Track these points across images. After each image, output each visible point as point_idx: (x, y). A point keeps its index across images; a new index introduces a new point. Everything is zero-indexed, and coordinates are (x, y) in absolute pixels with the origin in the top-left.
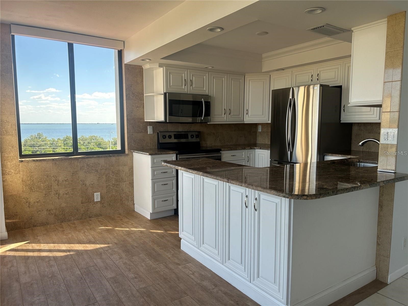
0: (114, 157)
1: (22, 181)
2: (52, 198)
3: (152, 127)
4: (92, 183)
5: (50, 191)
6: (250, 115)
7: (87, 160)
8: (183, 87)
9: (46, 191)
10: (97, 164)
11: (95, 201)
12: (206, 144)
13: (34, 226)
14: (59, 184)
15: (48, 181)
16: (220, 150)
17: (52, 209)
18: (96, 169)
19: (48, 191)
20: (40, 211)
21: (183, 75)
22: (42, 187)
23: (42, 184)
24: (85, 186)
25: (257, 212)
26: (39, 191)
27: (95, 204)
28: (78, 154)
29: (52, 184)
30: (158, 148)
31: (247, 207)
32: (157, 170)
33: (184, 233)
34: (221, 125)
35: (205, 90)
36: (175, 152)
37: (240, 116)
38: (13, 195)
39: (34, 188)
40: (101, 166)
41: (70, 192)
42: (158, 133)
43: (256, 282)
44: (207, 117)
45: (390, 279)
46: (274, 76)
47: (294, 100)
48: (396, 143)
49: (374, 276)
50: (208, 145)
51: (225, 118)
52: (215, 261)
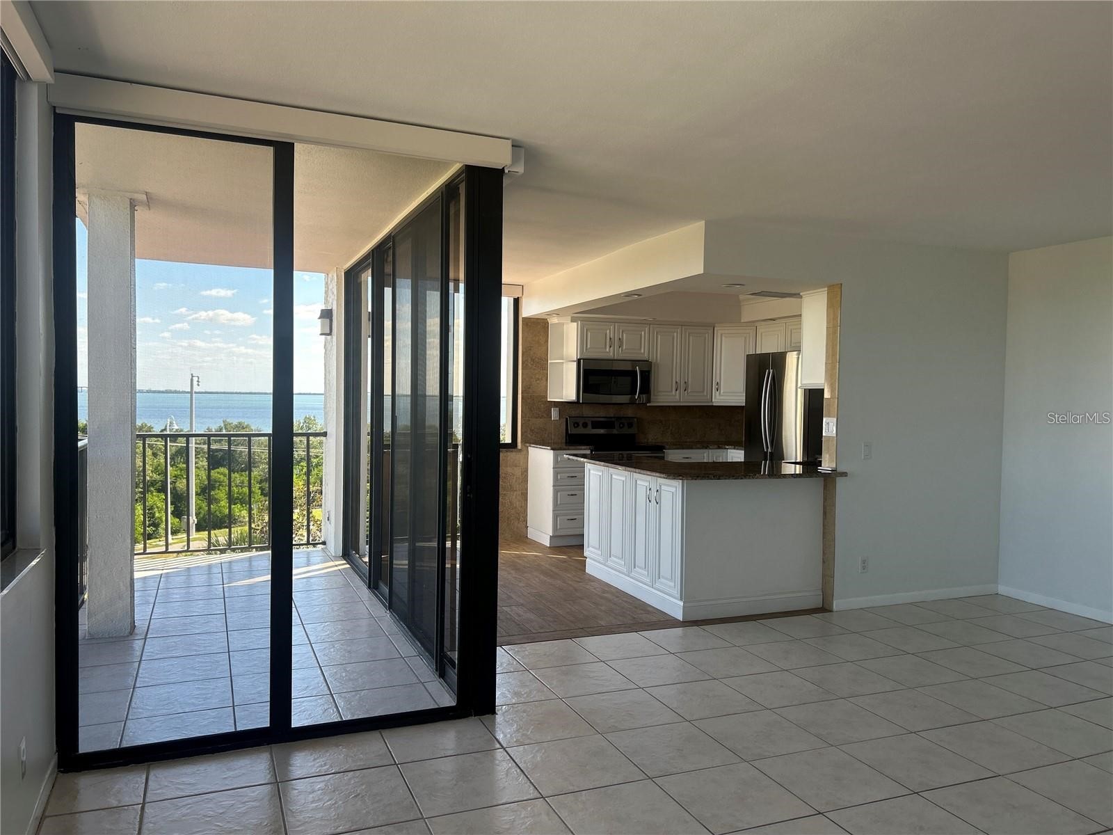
3: (558, 409)
6: (722, 392)
8: (608, 350)
12: (646, 439)
16: (664, 448)
21: (608, 331)
25: (658, 506)
30: (566, 443)
31: (650, 501)
32: (562, 473)
33: (591, 549)
34: (674, 407)
35: (643, 353)
36: (590, 445)
37: (705, 394)
42: (567, 419)
43: (657, 585)
44: (644, 396)
45: (837, 605)
46: (762, 329)
47: (773, 372)
48: (835, 435)
49: (818, 602)
50: (650, 440)
51: (677, 397)
52: (621, 575)
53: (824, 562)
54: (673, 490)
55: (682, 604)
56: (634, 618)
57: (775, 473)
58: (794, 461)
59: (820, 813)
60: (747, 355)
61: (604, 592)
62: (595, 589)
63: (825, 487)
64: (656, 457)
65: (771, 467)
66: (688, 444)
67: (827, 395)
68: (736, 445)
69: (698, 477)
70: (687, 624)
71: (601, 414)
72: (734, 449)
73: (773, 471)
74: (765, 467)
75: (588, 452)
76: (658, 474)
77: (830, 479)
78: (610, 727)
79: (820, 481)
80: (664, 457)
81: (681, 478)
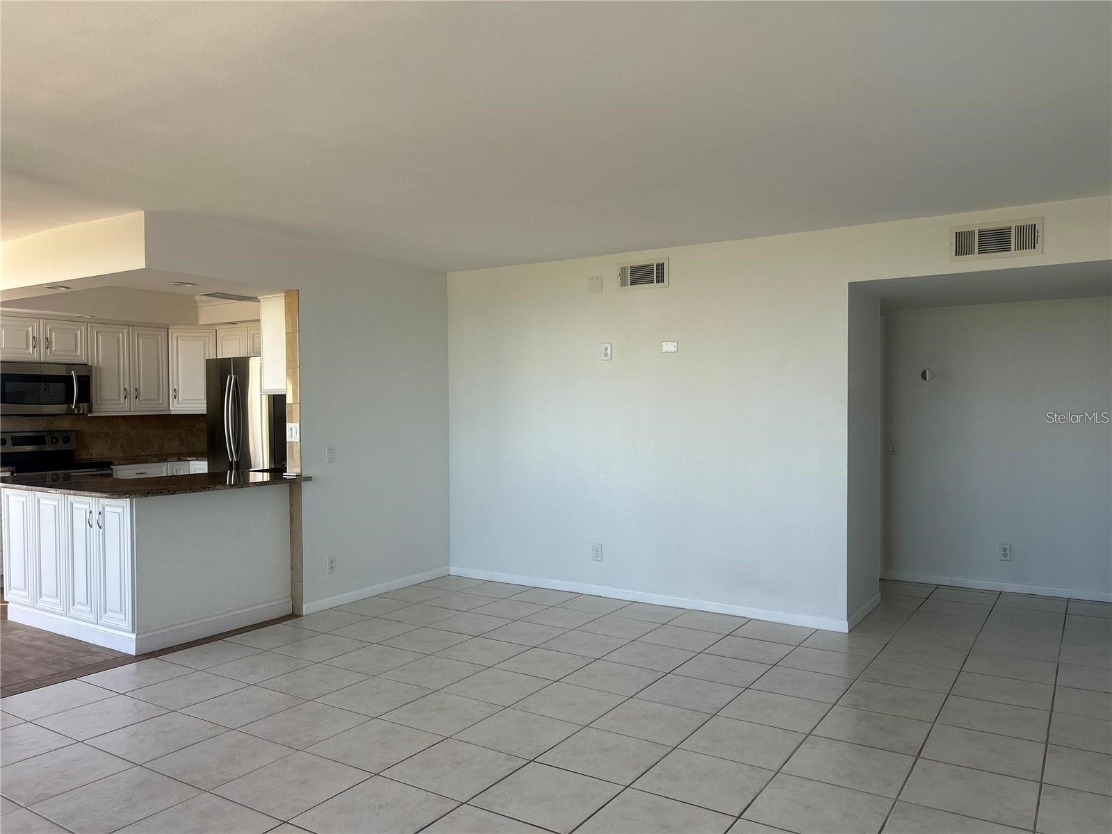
8: (30, 351)
12: (88, 454)
16: (112, 464)
21: (30, 329)
25: (101, 530)
31: (91, 526)
33: (13, 591)
34: (124, 417)
35: (80, 356)
36: (7, 468)
37: (161, 402)
43: (104, 620)
44: (85, 404)
45: (306, 609)
46: (222, 332)
47: (235, 377)
48: (299, 441)
49: (287, 610)
50: (94, 456)
51: (127, 405)
52: (56, 616)
53: (292, 568)
54: (120, 510)
55: (134, 636)
56: (74, 663)
57: (242, 481)
58: (261, 469)
59: (284, 822)
60: (208, 361)
61: (33, 639)
62: (19, 638)
63: (291, 492)
64: (101, 475)
65: (238, 477)
66: (143, 457)
67: (289, 400)
68: (198, 456)
69: (149, 493)
70: (141, 658)
71: (26, 428)
72: (197, 460)
73: (239, 480)
74: (231, 477)
75: (8, 474)
76: (98, 494)
77: (295, 484)
78: (38, 797)
79: (286, 487)
80: (112, 474)
81: (128, 496)
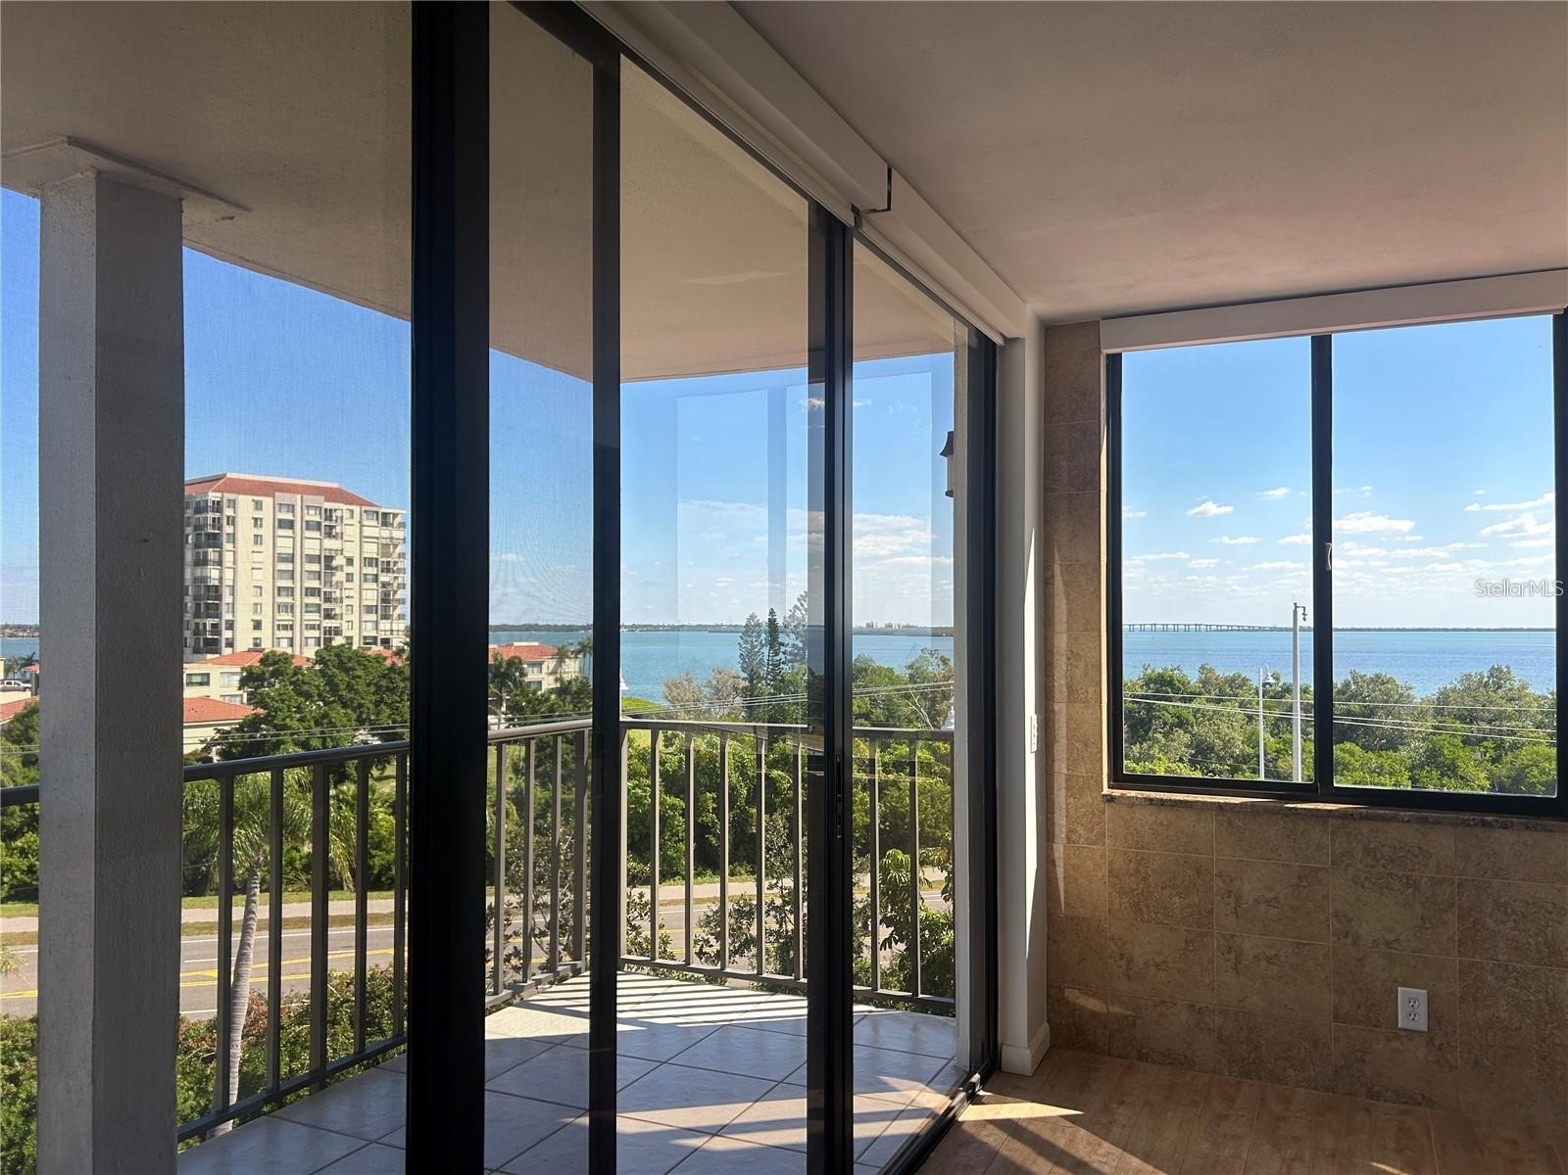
0: (1506, 833)
1: (1110, 872)
2: (1211, 961)
4: (1390, 937)
5: (1206, 934)
7: (1365, 827)
9: (1189, 929)
10: (1417, 852)
11: (1400, 1026)
13: (1143, 1057)
14: (1239, 909)
15: (1198, 891)
17: (1211, 1007)
18: (1408, 877)
19: (1199, 930)
20: (1163, 1002)
22: (1177, 912)
23: (1176, 899)
24: (1354, 943)
26: (1165, 922)
27: (1397, 1037)
28: (1334, 795)
29: (1212, 904)
38: (1078, 918)
39: (1148, 907)
40: (1438, 866)
41: (1287, 956)
